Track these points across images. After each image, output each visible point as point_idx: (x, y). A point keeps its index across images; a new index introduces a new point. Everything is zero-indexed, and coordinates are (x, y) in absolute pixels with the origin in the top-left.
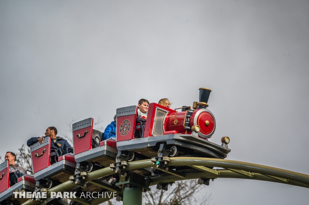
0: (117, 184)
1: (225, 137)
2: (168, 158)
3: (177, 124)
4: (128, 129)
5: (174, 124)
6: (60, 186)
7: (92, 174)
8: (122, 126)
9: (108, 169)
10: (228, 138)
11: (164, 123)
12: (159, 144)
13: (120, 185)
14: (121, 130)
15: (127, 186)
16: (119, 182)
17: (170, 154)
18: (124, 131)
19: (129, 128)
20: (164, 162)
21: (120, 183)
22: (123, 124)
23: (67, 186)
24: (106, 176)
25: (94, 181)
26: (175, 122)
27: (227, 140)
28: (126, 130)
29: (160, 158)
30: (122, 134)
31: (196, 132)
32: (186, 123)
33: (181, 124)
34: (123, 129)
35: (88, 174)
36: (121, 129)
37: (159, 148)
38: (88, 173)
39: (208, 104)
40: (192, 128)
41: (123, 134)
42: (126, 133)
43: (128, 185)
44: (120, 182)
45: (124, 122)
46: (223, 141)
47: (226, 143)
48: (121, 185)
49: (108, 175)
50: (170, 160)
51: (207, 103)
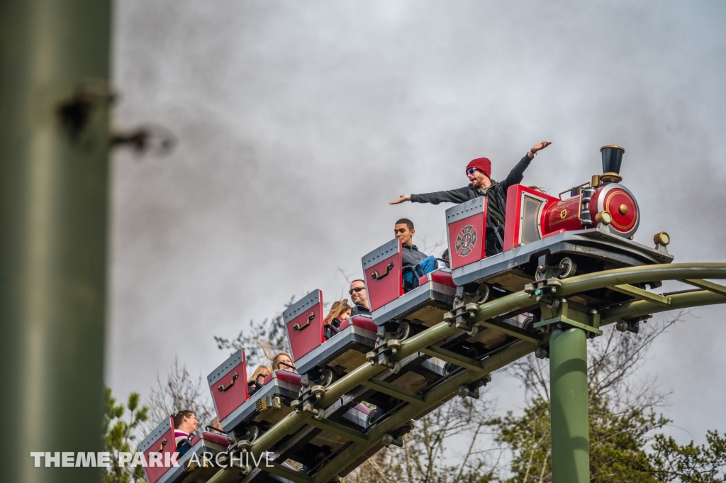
0: (536, 325)
1: (659, 234)
2: (557, 279)
3: (567, 216)
4: (473, 243)
5: (560, 219)
6: (423, 335)
7: (487, 306)
8: (459, 239)
9: (520, 295)
10: (665, 233)
11: (539, 222)
12: (534, 257)
13: (542, 327)
14: (458, 248)
15: (557, 328)
16: (539, 320)
17: (560, 273)
18: (464, 247)
19: (475, 239)
20: (550, 289)
21: (543, 322)
22: (462, 235)
23: (436, 333)
24: (513, 310)
25: (490, 321)
26: (561, 215)
27: (664, 239)
28: (468, 245)
29: (542, 283)
30: (461, 254)
31: (606, 224)
32: (583, 212)
33: (574, 216)
34: (463, 243)
35: (481, 306)
36: (459, 244)
37: (537, 265)
38: (480, 304)
39: (620, 175)
40: (597, 217)
41: (464, 252)
42: (470, 251)
43: (558, 326)
44: (542, 319)
45: (463, 231)
46: (658, 241)
47: (664, 245)
48: (545, 327)
49: (518, 308)
50: (562, 284)
51: (618, 173)
